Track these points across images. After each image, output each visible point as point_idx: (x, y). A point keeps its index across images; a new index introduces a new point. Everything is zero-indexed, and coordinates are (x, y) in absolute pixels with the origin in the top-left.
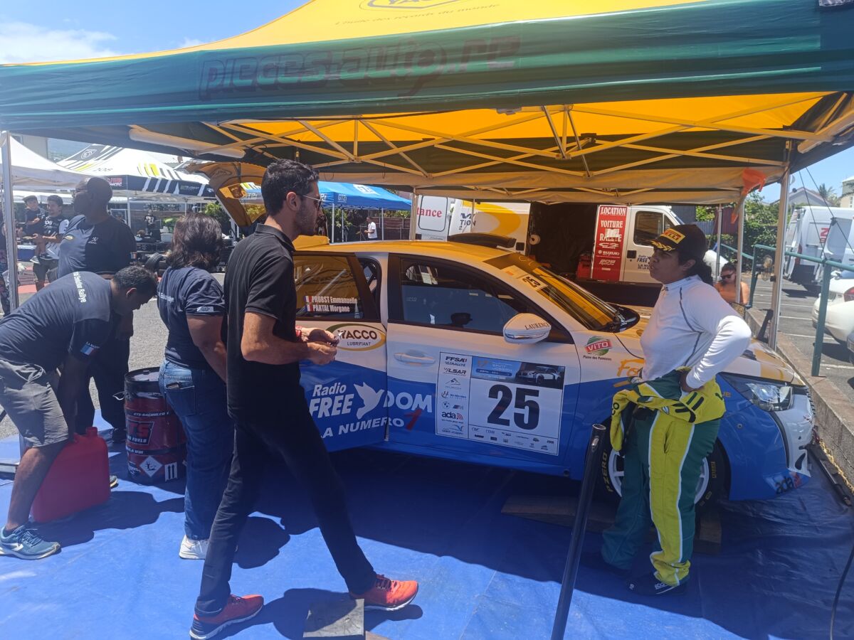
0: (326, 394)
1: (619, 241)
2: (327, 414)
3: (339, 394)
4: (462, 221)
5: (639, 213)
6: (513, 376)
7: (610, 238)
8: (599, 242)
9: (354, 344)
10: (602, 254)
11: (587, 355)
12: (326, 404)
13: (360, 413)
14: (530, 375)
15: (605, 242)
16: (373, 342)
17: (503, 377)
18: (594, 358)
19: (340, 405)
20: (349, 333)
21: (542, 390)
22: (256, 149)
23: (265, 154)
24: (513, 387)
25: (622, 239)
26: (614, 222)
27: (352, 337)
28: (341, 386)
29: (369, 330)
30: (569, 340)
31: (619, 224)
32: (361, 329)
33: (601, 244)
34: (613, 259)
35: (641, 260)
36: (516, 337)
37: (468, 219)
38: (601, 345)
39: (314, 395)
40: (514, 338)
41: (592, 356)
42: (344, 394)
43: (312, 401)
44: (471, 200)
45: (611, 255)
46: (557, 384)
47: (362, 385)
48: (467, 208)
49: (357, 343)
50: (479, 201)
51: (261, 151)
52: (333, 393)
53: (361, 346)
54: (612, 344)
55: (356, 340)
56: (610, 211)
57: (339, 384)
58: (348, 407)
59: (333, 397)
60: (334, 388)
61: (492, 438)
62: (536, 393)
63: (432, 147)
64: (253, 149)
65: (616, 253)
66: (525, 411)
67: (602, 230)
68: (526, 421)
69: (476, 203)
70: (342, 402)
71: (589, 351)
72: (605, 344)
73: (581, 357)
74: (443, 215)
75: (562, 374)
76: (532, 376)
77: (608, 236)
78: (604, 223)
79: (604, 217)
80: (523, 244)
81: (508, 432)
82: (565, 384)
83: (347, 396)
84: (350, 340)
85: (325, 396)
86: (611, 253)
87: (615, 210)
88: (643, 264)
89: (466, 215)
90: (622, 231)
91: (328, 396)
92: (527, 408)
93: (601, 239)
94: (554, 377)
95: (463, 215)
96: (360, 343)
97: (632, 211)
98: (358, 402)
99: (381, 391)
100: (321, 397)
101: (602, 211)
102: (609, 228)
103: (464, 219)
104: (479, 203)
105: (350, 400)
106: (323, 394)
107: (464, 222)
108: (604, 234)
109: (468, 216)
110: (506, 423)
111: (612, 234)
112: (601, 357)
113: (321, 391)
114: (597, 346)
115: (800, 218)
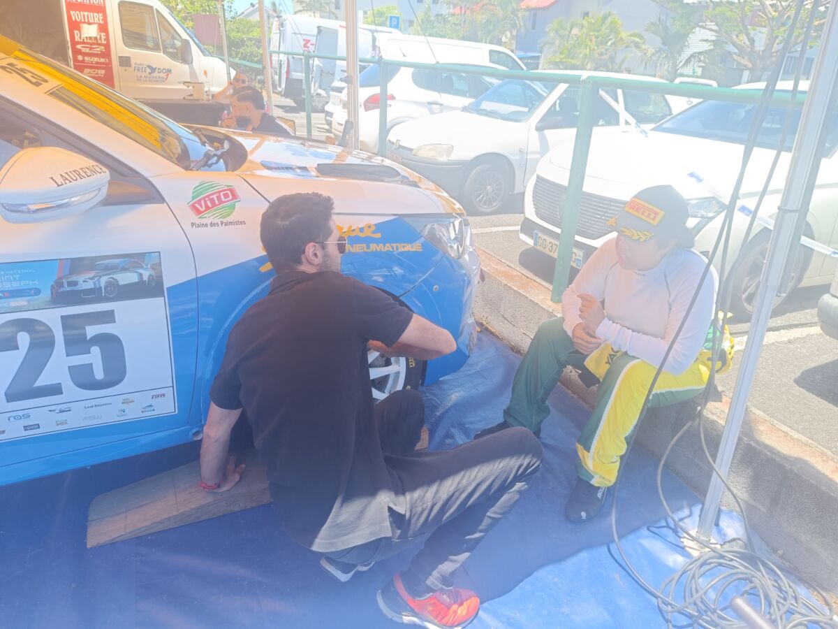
1: (104, 42)
6: (46, 295)
7: (90, 38)
8: (74, 43)
10: (83, 61)
11: (197, 221)
14: (85, 281)
15: (84, 43)
17: (21, 302)
18: (212, 225)
21: (119, 307)
24: (52, 318)
25: (107, 39)
26: (91, 14)
30: (151, 195)
31: (98, 17)
33: (79, 47)
34: (102, 68)
35: (138, 70)
36: (33, 207)
38: (219, 198)
40: (29, 211)
41: (207, 221)
45: (97, 63)
46: (150, 288)
54: (239, 192)
61: (26, 428)
62: (108, 317)
65: (102, 60)
66: (94, 357)
67: (75, 26)
68: (99, 374)
71: (198, 212)
72: (226, 196)
73: (187, 227)
75: (157, 267)
76: (90, 285)
77: (86, 35)
78: (76, 15)
79: (73, 6)
81: (63, 407)
82: (167, 284)
86: (96, 59)
88: (143, 74)
90: (103, 28)
92: (95, 350)
93: (77, 38)
94: (141, 275)
102: (85, 23)
108: (80, 31)
110: (56, 390)
111: (90, 31)
112: (225, 220)
114: (212, 201)
115: (282, 27)
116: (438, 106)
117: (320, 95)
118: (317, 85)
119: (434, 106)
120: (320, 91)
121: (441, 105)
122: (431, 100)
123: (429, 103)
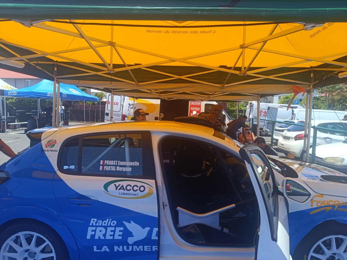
0: (100, 225)
2: (102, 238)
3: (110, 226)
4: (129, 107)
5: (206, 105)
9: (124, 194)
12: (101, 231)
13: (131, 240)
15: (193, 116)
16: (141, 194)
19: (112, 233)
20: (122, 186)
22: (31, 63)
23: (37, 67)
26: (196, 108)
27: (124, 189)
28: (112, 221)
29: (139, 184)
31: (198, 109)
32: (133, 183)
37: (132, 106)
39: (91, 224)
42: (115, 227)
43: (89, 228)
44: (133, 97)
47: (130, 223)
48: (131, 101)
49: (127, 194)
50: (137, 98)
51: (34, 65)
52: (106, 225)
53: (130, 196)
55: (126, 192)
56: (194, 103)
57: (111, 219)
58: (119, 235)
59: (106, 228)
60: (107, 222)
63: (140, 69)
64: (29, 63)
67: (191, 112)
69: (135, 99)
70: (114, 231)
74: (119, 104)
77: (194, 114)
78: (192, 109)
79: (192, 106)
80: (158, 117)
83: (117, 228)
84: (122, 191)
85: (99, 226)
87: (196, 103)
89: (131, 104)
91: (102, 226)
93: (191, 115)
95: (129, 104)
96: (129, 194)
97: (203, 104)
98: (127, 233)
99: (148, 229)
100: (96, 226)
101: (191, 103)
102: (194, 111)
103: (130, 106)
104: (137, 99)
105: (120, 231)
106: (97, 224)
107: (130, 108)
109: (132, 105)
113: (96, 223)
115: (252, 107)
116: (329, 139)
117: (267, 131)
118: (266, 127)
119: (327, 139)
120: (267, 130)
121: (331, 139)
122: (326, 137)
123: (325, 138)
